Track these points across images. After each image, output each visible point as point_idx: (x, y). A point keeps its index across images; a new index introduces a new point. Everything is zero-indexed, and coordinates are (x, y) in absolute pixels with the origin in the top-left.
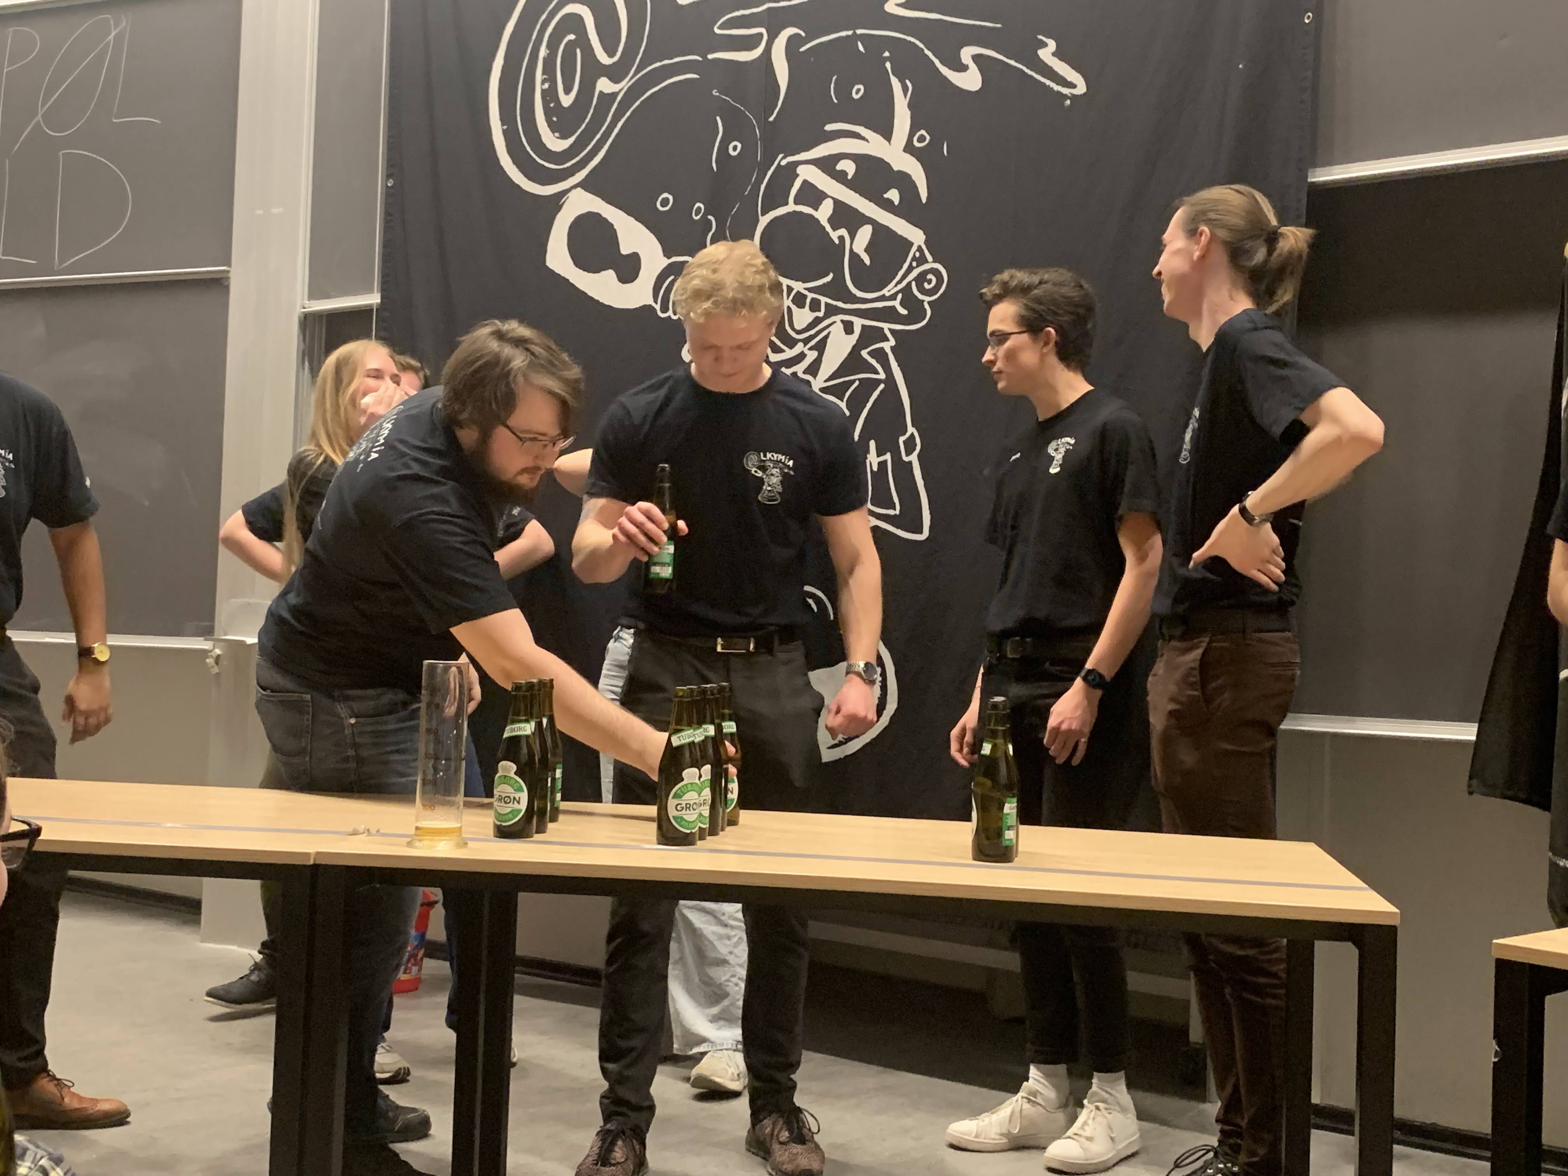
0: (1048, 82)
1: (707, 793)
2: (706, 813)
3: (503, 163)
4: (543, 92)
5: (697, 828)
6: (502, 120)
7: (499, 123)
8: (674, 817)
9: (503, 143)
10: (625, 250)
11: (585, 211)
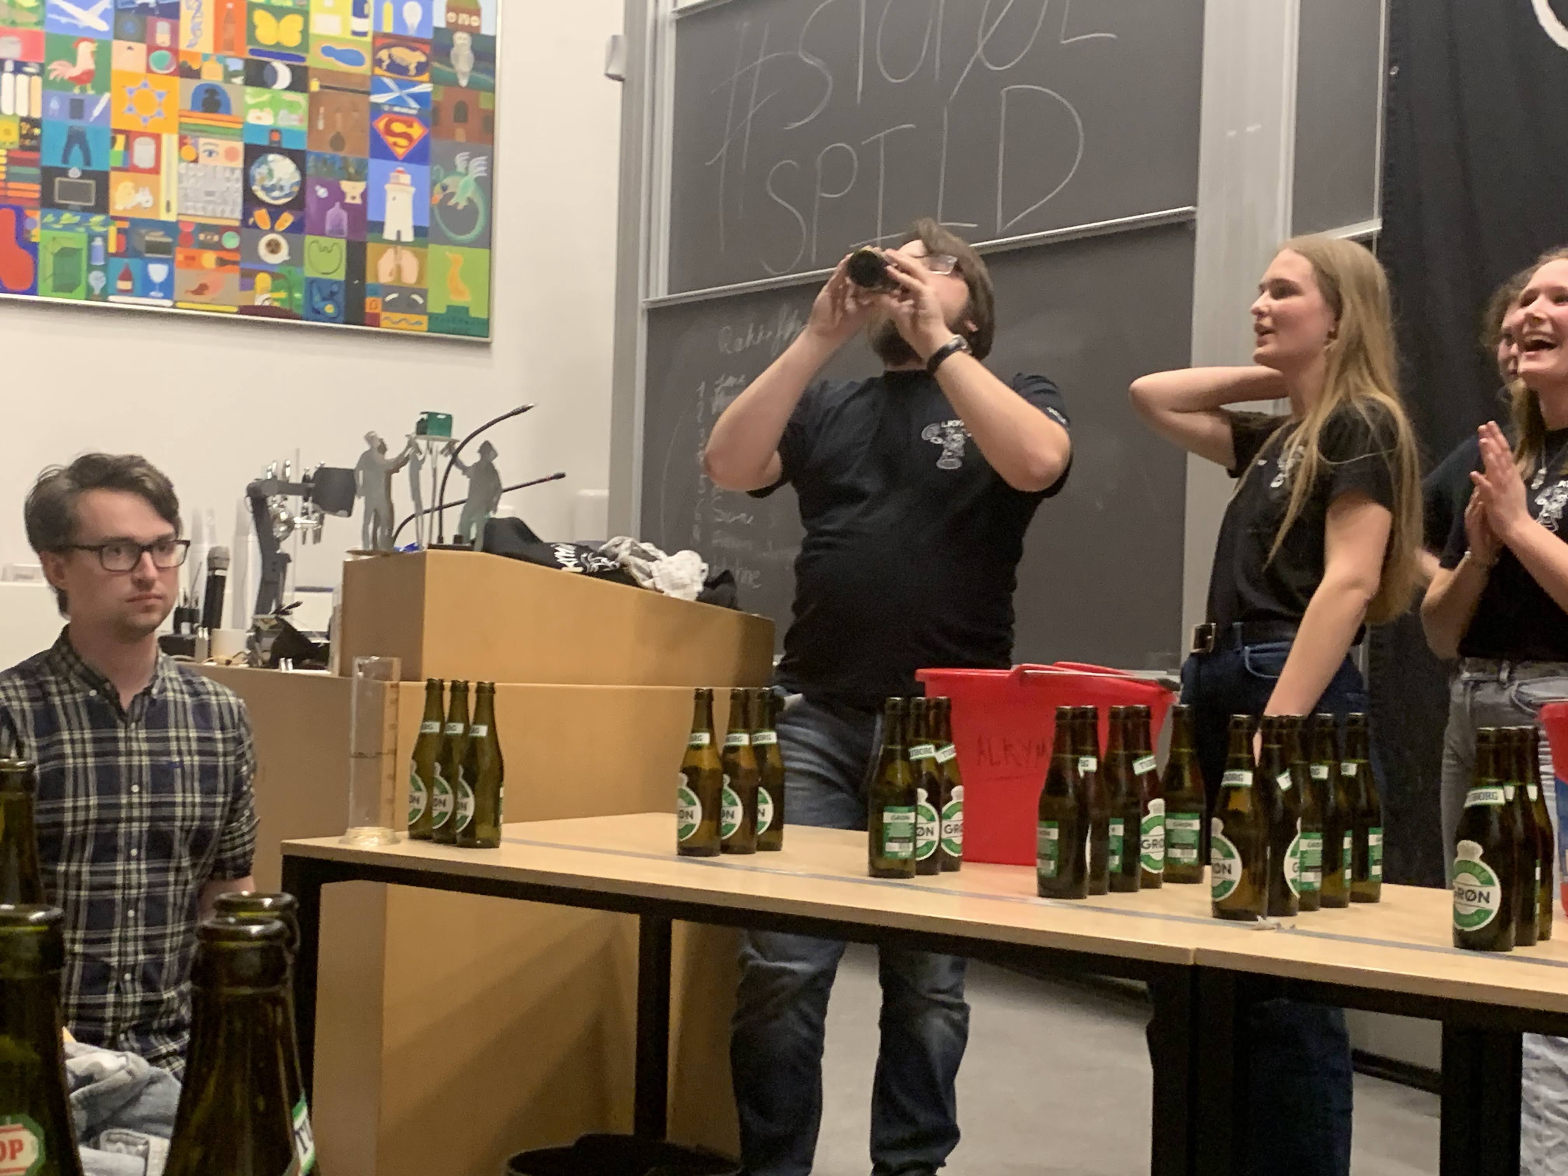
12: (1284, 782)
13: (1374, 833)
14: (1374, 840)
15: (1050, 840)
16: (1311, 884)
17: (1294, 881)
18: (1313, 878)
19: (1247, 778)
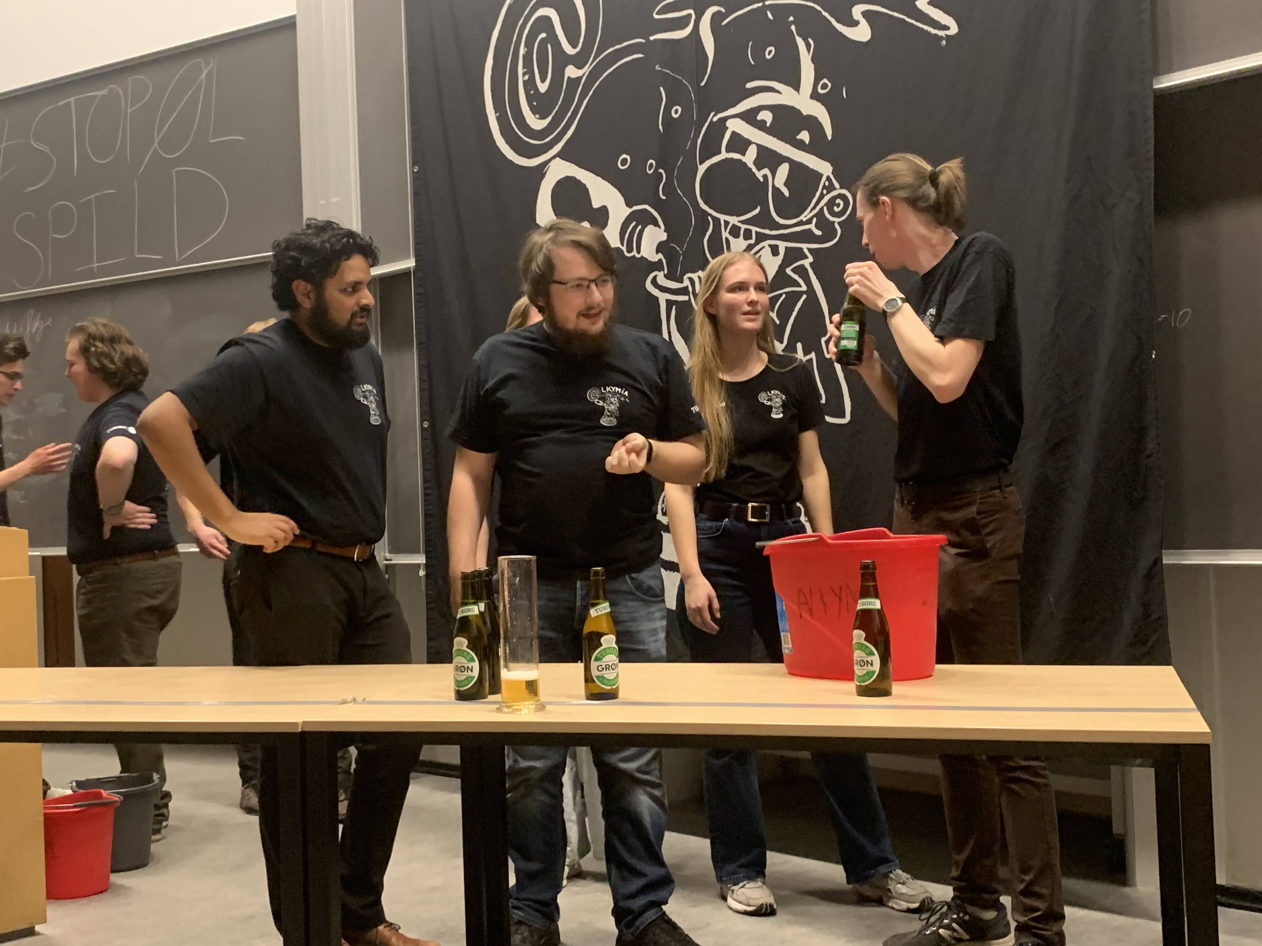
0: (926, 27)
3: (498, 144)
4: (524, 82)
6: (494, 108)
7: (493, 111)
9: (497, 127)
10: (596, 205)
11: (564, 176)
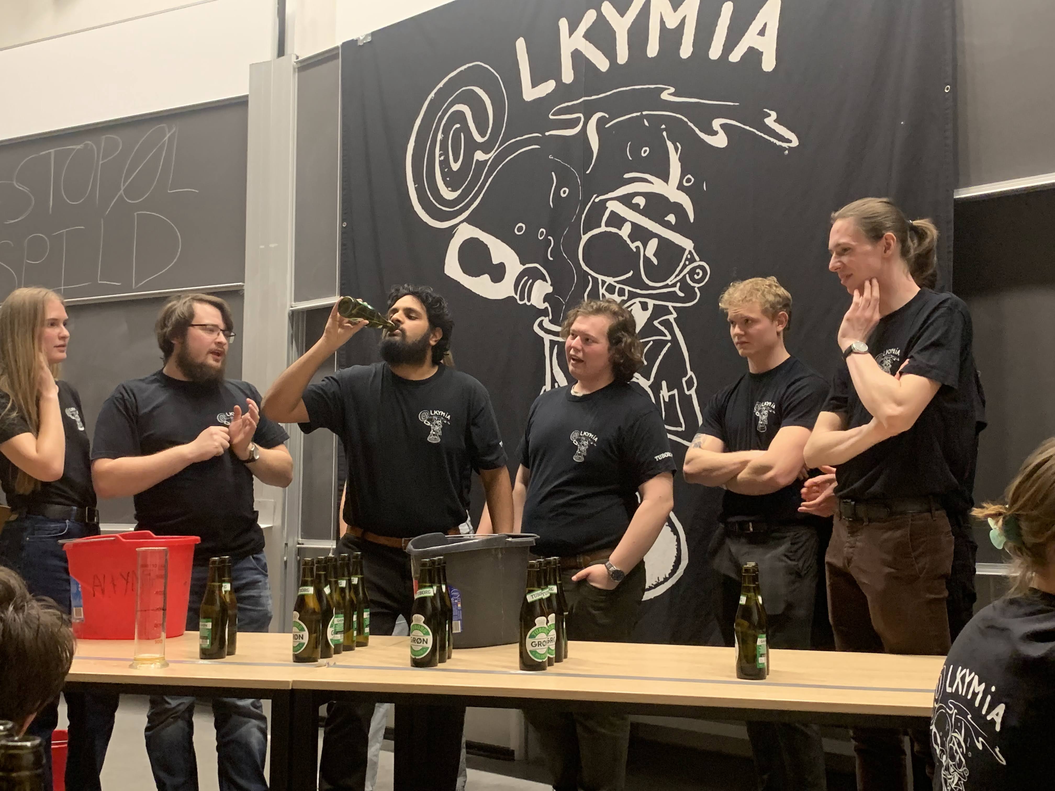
0: (772, 140)
1: (553, 633)
2: (553, 647)
3: (416, 209)
4: (440, 161)
5: (547, 658)
6: (414, 181)
7: (413, 183)
8: (531, 651)
9: (416, 196)
10: (495, 261)
11: (469, 237)
12: (327, 590)
13: (367, 612)
14: (366, 615)
15: (208, 629)
16: (338, 640)
17: (331, 640)
18: (340, 637)
19: (311, 590)
